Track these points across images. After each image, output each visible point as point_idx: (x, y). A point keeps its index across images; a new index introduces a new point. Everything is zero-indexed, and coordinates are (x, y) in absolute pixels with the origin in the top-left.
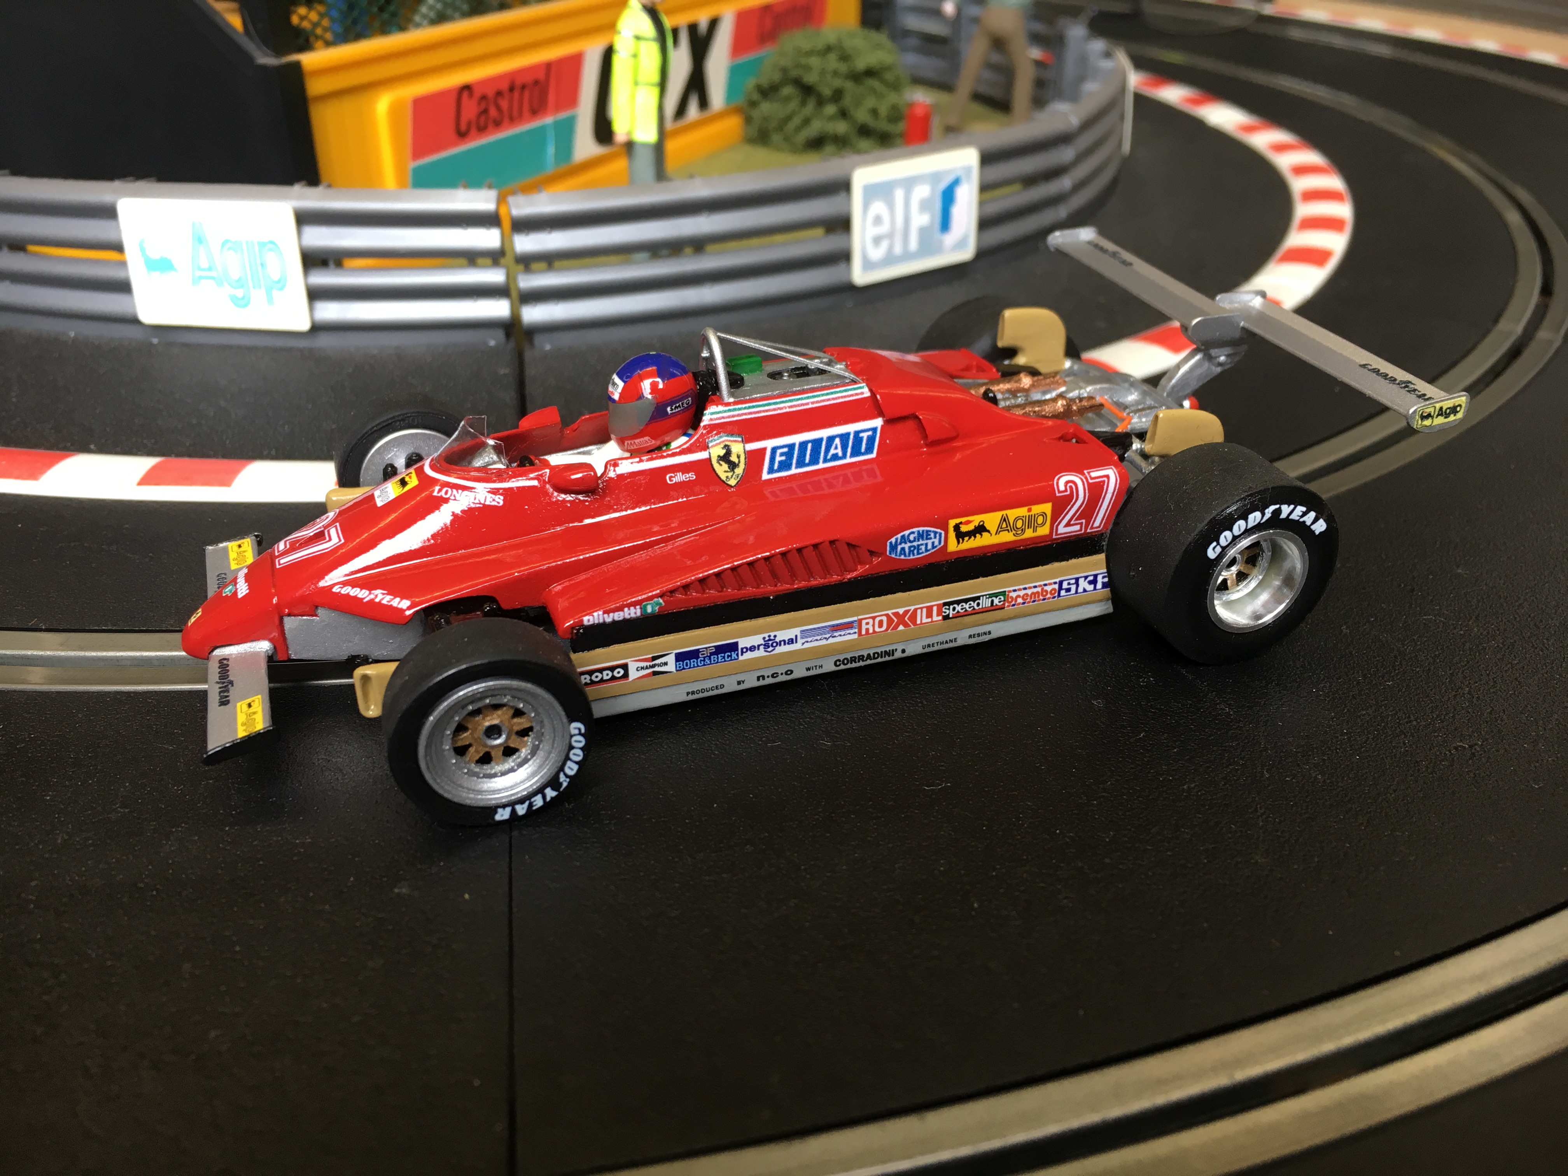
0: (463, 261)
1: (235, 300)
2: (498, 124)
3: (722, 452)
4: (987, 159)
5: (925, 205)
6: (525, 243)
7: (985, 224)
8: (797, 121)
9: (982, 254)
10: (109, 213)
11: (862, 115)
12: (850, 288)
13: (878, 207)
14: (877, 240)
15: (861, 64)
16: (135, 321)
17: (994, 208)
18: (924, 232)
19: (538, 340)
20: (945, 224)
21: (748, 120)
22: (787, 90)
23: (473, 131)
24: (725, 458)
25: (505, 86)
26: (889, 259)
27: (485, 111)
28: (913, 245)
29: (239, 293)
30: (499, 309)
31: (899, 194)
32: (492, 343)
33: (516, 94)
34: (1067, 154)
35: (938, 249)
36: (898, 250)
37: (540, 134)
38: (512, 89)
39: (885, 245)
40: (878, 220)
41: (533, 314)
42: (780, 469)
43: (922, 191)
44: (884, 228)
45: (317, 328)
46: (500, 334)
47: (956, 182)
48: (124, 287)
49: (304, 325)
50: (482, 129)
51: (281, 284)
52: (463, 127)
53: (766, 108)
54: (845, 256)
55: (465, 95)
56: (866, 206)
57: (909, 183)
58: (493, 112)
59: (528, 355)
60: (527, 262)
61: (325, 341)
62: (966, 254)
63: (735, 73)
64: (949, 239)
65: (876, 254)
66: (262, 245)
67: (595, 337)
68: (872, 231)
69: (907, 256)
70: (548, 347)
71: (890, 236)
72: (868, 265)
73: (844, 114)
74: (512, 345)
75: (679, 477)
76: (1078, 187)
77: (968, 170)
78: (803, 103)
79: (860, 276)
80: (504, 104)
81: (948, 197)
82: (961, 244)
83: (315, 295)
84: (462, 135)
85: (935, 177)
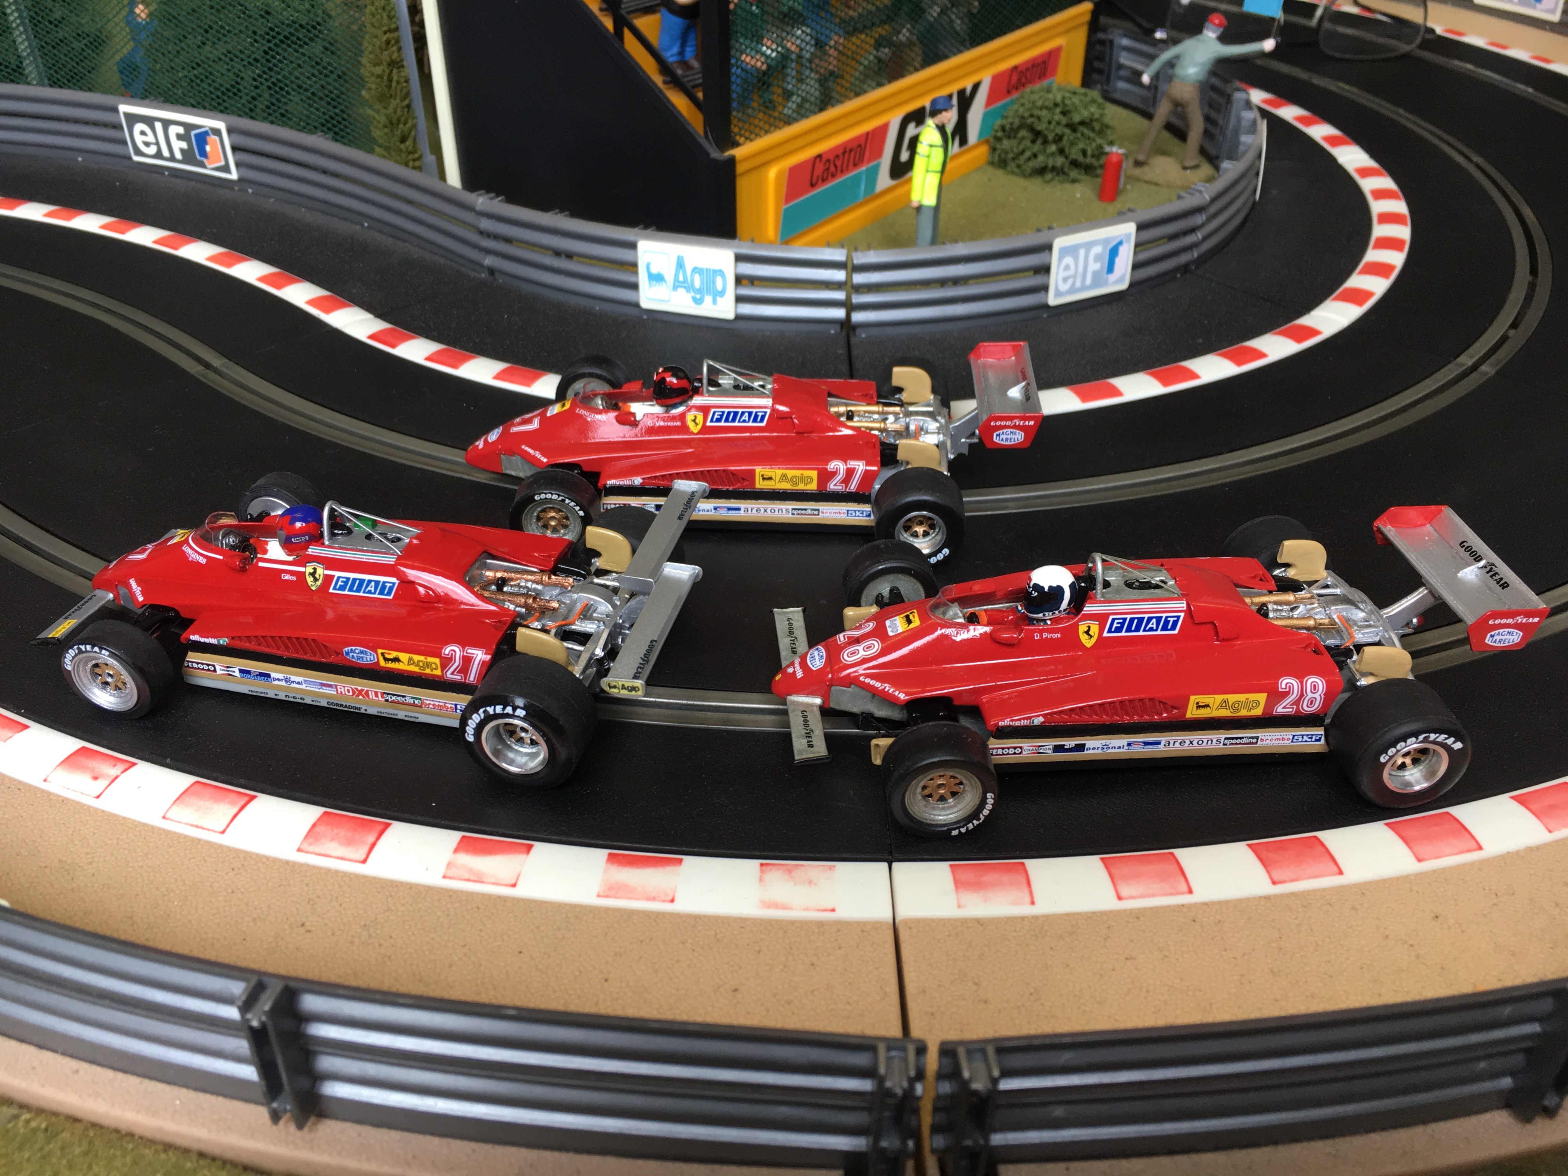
0: (823, 286)
1: (694, 299)
2: (833, 176)
3: (312, 571)
4: (1140, 228)
5: (1097, 258)
6: (859, 278)
7: (1136, 266)
8: (1028, 154)
9: (1131, 285)
10: (633, 246)
11: (1075, 153)
12: (1046, 307)
13: (1068, 260)
14: (1065, 280)
15: (1077, 118)
16: (637, 305)
17: (1143, 256)
18: (1096, 274)
19: (858, 331)
20: (1110, 269)
21: (994, 149)
22: (1023, 133)
23: (820, 181)
24: (313, 574)
25: (840, 152)
26: (1072, 290)
27: (828, 169)
28: (1088, 281)
29: (698, 296)
30: (839, 313)
31: (1082, 252)
32: (832, 332)
33: (846, 155)
34: (1199, 219)
35: (1106, 283)
36: (1078, 284)
37: (858, 178)
38: (844, 154)
39: (1070, 282)
40: (1067, 267)
41: (858, 317)
42: (339, 589)
43: (1097, 250)
44: (1071, 272)
45: (739, 318)
46: (838, 327)
47: (1120, 243)
48: (635, 287)
49: (731, 316)
50: (824, 180)
51: (722, 293)
52: (814, 181)
53: (1006, 144)
54: (1045, 288)
55: (818, 160)
56: (1060, 259)
57: (1089, 245)
58: (832, 169)
59: (854, 340)
60: (859, 289)
61: (741, 325)
62: (1124, 286)
63: (986, 117)
64: (1112, 277)
65: (1064, 287)
66: (715, 271)
67: (890, 331)
68: (1063, 274)
69: (1084, 288)
70: (863, 336)
71: (1074, 277)
72: (1058, 294)
73: (1061, 151)
74: (844, 334)
75: (288, 577)
76: (1205, 238)
77: (1129, 235)
78: (1033, 142)
79: (1053, 300)
80: (839, 163)
81: (1114, 252)
82: (1120, 280)
83: (739, 299)
84: (813, 185)
85: (1106, 241)
